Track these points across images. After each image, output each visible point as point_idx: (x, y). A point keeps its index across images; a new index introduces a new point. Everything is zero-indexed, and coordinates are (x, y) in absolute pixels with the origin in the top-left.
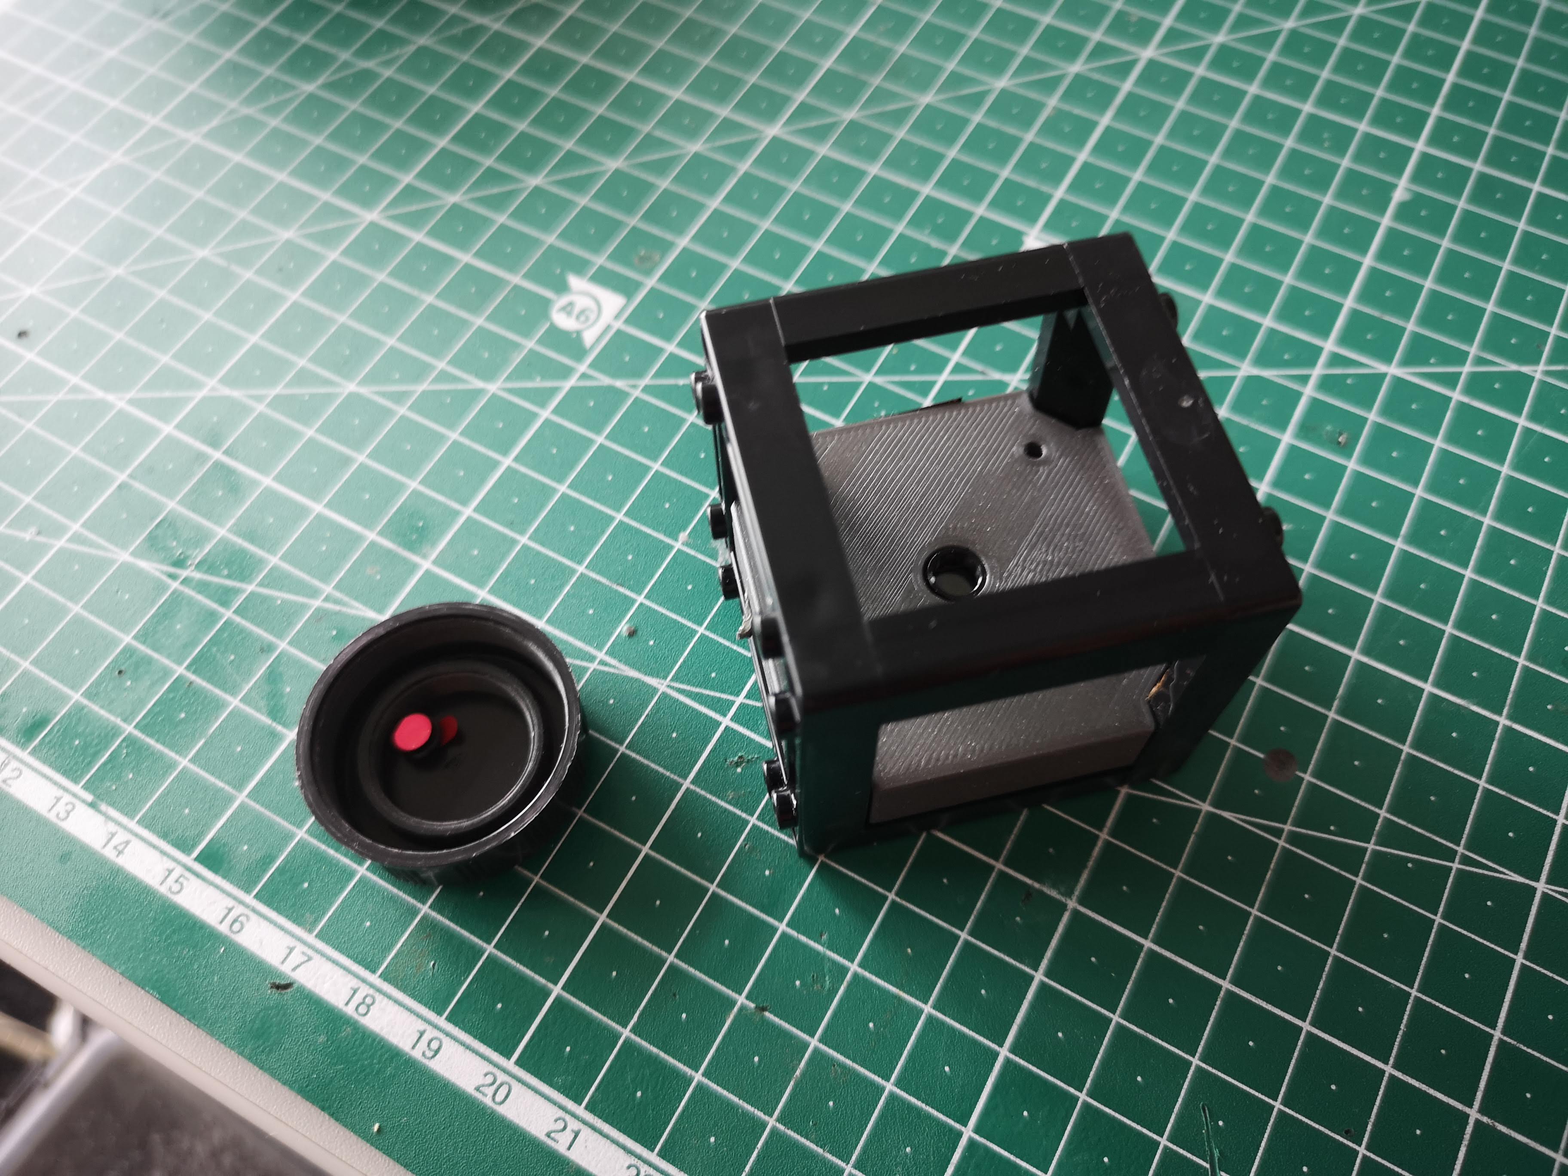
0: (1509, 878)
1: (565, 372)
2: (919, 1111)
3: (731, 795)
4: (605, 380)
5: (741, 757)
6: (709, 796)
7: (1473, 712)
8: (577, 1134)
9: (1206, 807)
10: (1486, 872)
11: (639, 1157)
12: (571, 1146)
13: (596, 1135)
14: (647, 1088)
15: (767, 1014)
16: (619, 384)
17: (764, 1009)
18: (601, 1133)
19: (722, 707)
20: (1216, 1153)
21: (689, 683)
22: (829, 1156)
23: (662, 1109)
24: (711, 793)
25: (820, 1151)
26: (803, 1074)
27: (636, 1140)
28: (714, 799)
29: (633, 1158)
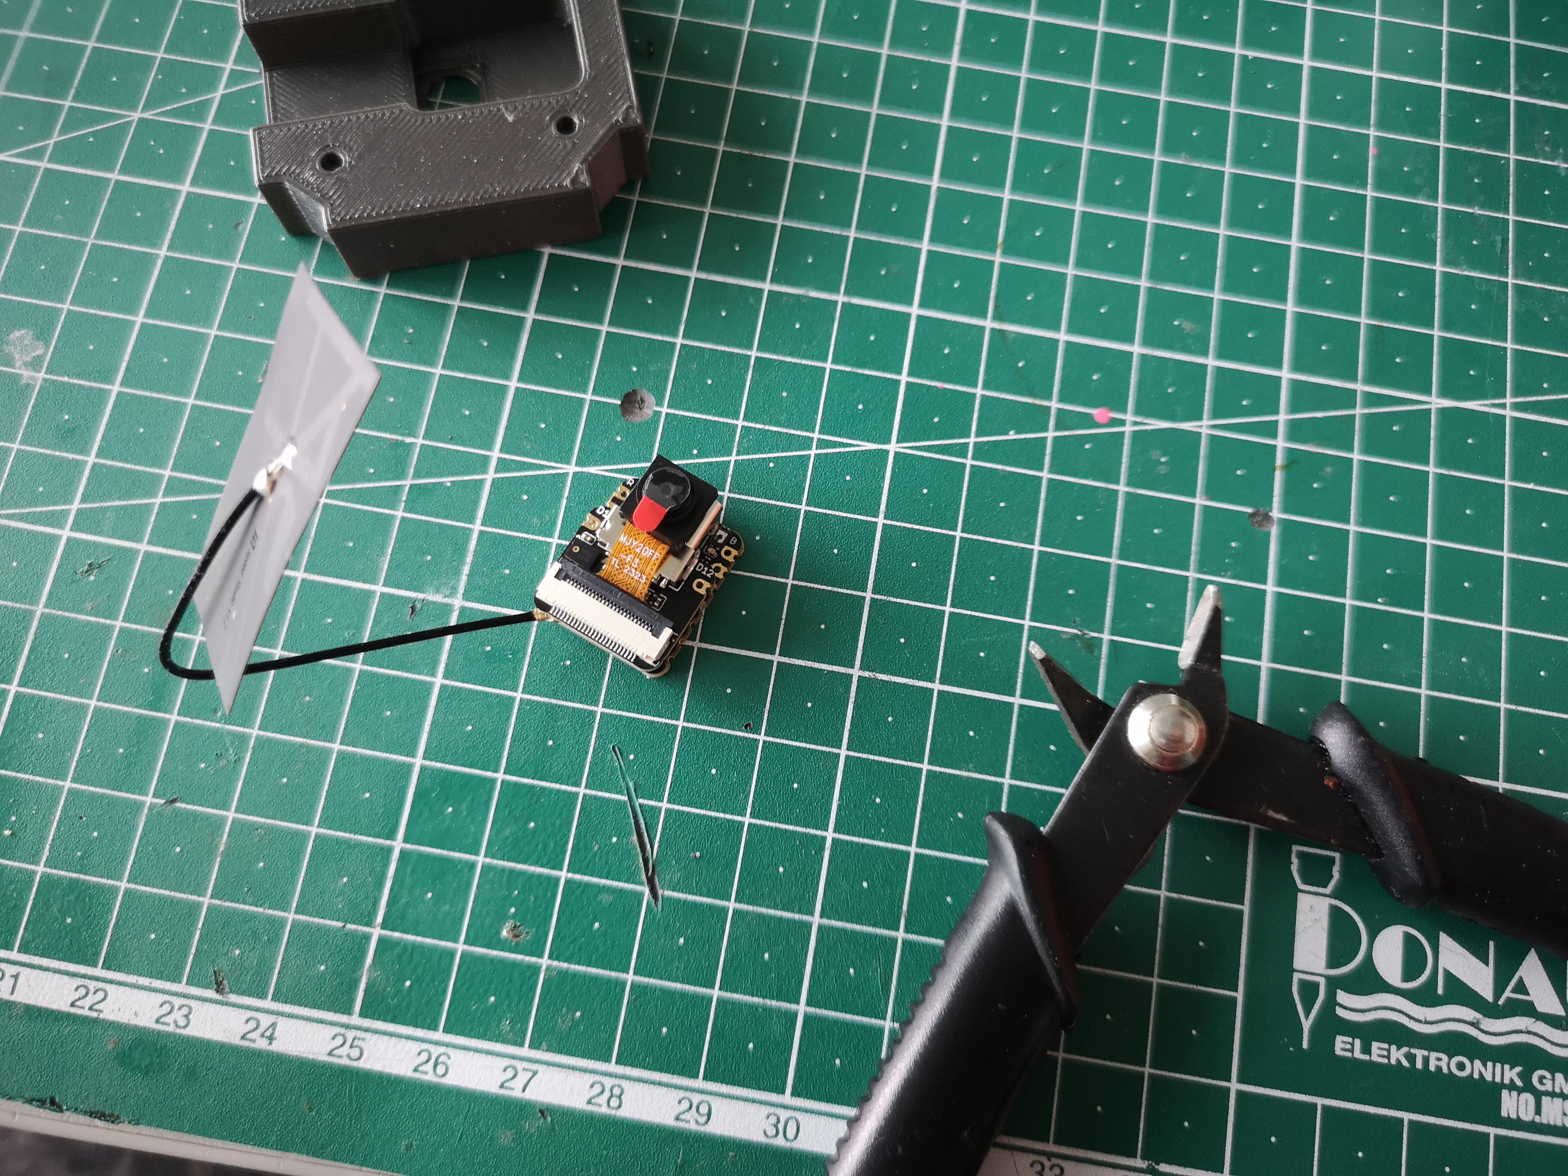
0: (864, 448)
2: (347, 842)
3: (88, 606)
5: (90, 565)
6: (67, 614)
7: (813, 298)
8: (16, 977)
9: (571, 469)
10: (842, 450)
11: (84, 976)
12: (13, 991)
13: (37, 972)
14: (76, 913)
15: (178, 805)
17: (174, 801)
18: (40, 968)
19: (57, 520)
20: (631, 784)
21: (16, 505)
22: (271, 912)
23: (96, 926)
24: (68, 611)
25: (261, 910)
26: (228, 846)
27: (77, 963)
28: (73, 615)
29: (79, 979)
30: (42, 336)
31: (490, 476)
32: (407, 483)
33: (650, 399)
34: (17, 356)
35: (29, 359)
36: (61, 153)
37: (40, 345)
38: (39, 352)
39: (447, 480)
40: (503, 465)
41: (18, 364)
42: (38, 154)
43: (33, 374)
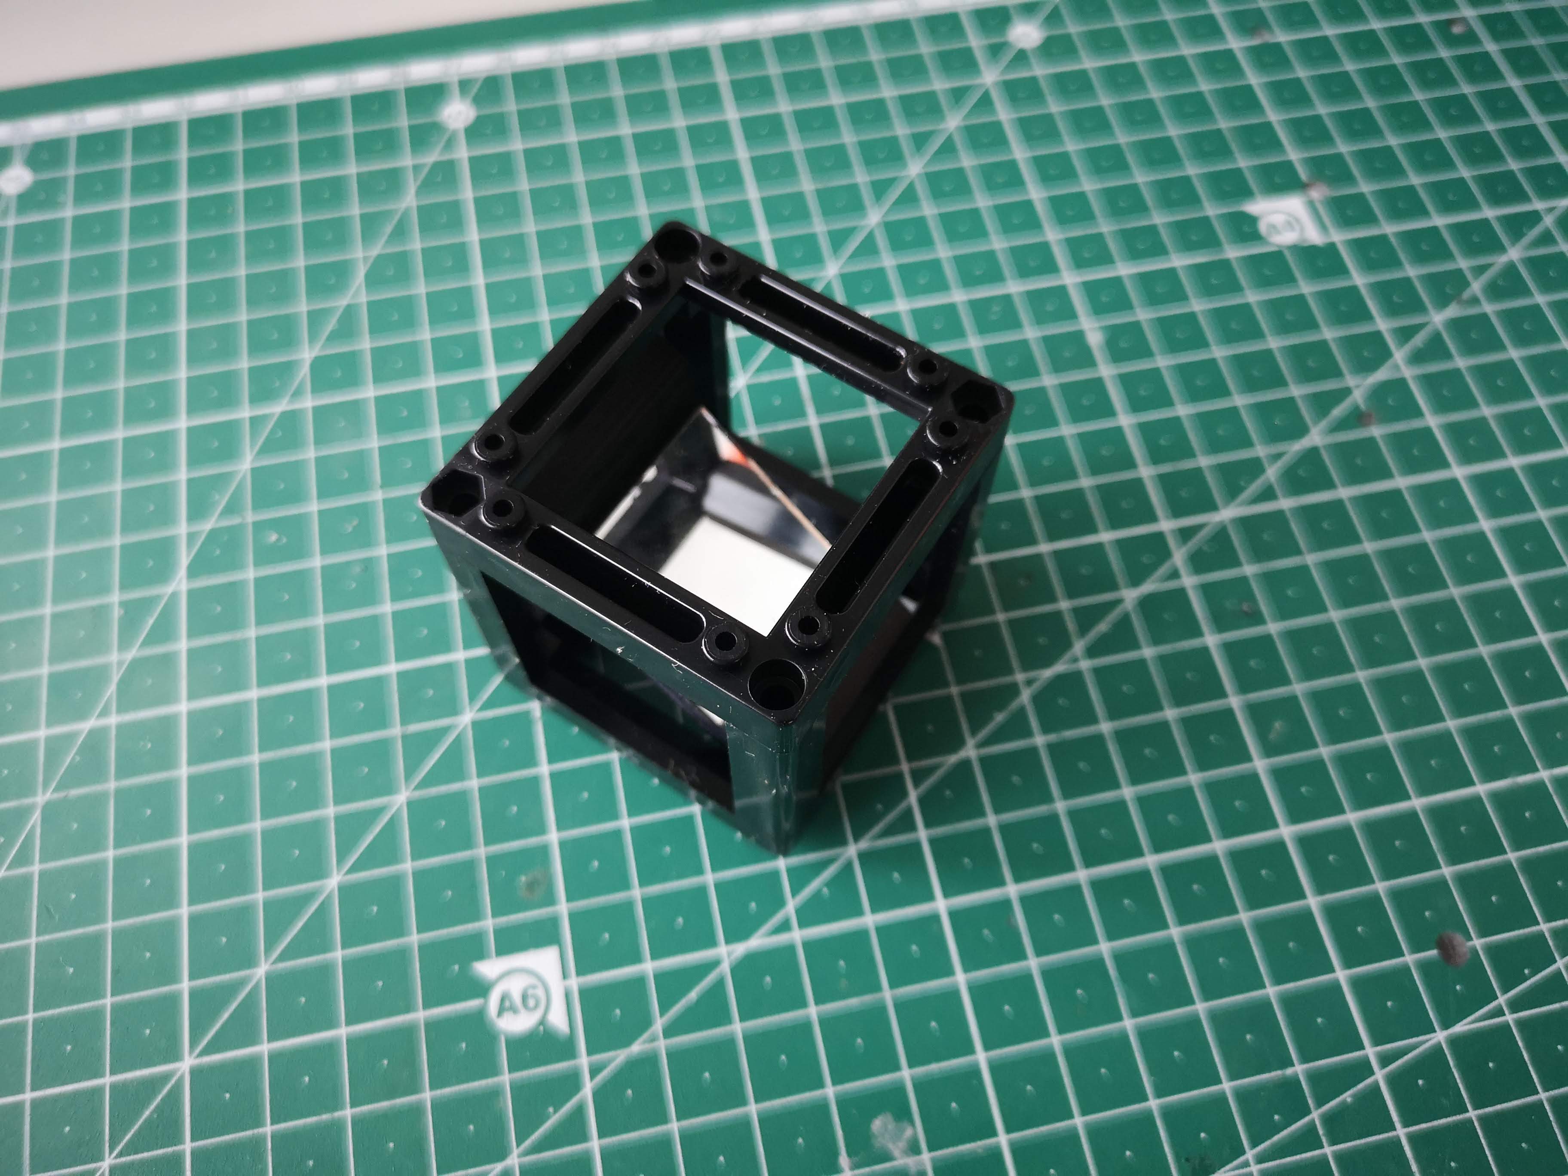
1: (572, 1082)
4: (619, 1057)
9: (1440, 1036)
16: (637, 1048)
30: (902, 1114)
31: (1379, 1075)
32: (1315, 1115)
33: (1459, 938)
34: (891, 1146)
35: (902, 1144)
36: (807, 916)
37: (905, 1124)
38: (909, 1132)
39: (1347, 1096)
40: (1385, 1060)
41: (896, 1153)
42: (785, 926)
43: (917, 1158)
